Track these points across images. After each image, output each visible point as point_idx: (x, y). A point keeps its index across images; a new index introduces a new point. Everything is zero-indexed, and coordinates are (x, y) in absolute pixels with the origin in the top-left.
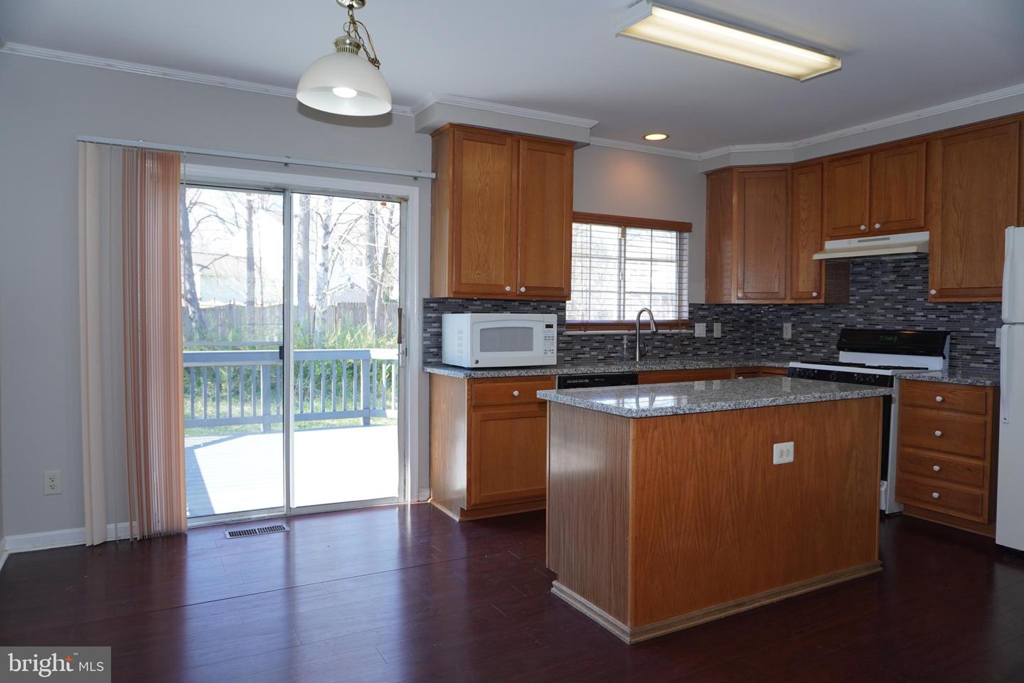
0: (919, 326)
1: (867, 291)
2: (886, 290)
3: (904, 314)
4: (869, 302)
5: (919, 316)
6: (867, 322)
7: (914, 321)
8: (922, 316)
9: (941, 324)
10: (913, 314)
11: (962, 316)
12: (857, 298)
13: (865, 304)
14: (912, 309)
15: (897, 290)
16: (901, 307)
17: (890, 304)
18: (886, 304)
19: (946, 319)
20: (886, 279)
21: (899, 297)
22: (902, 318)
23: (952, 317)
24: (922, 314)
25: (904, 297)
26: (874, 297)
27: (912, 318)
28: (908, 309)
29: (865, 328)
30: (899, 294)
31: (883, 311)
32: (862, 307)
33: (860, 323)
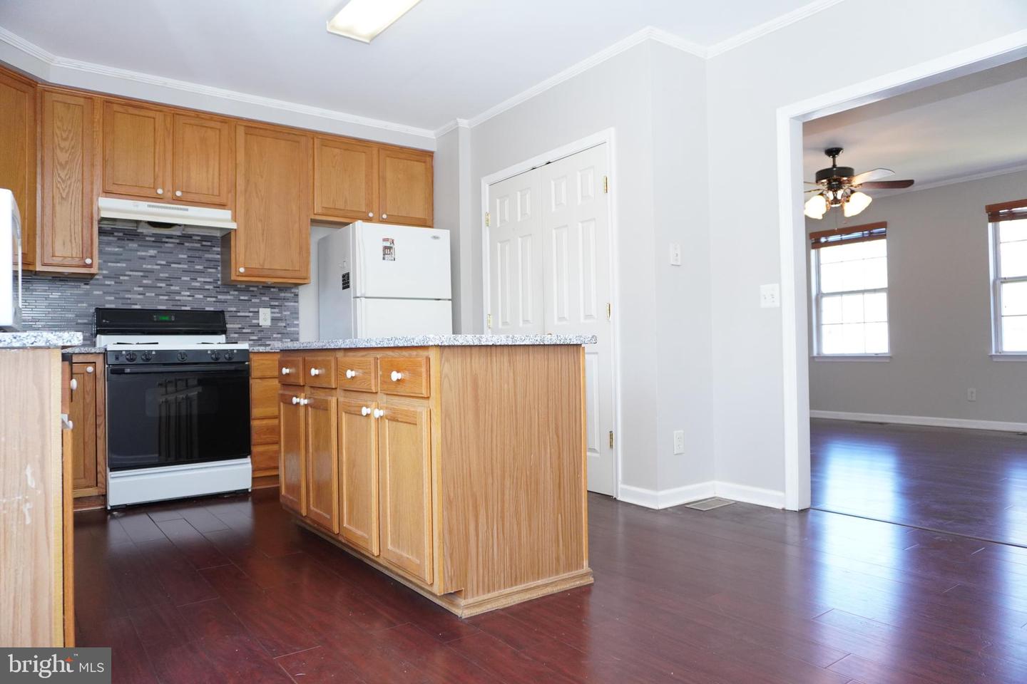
0: (186, 306)
1: (119, 265)
2: (144, 266)
3: (168, 294)
4: (121, 278)
5: (185, 296)
6: (120, 301)
7: (179, 300)
8: (189, 296)
9: (209, 304)
10: (179, 293)
11: (229, 297)
12: (105, 272)
13: (117, 280)
14: (177, 288)
15: (159, 267)
16: (163, 285)
17: (150, 282)
18: (145, 282)
19: (214, 299)
20: (143, 254)
21: (161, 275)
22: (166, 298)
23: (219, 297)
24: (188, 293)
25: (167, 275)
26: (128, 273)
27: (177, 298)
28: (172, 288)
29: (117, 308)
30: (160, 271)
31: (141, 289)
32: (113, 283)
33: (110, 302)
